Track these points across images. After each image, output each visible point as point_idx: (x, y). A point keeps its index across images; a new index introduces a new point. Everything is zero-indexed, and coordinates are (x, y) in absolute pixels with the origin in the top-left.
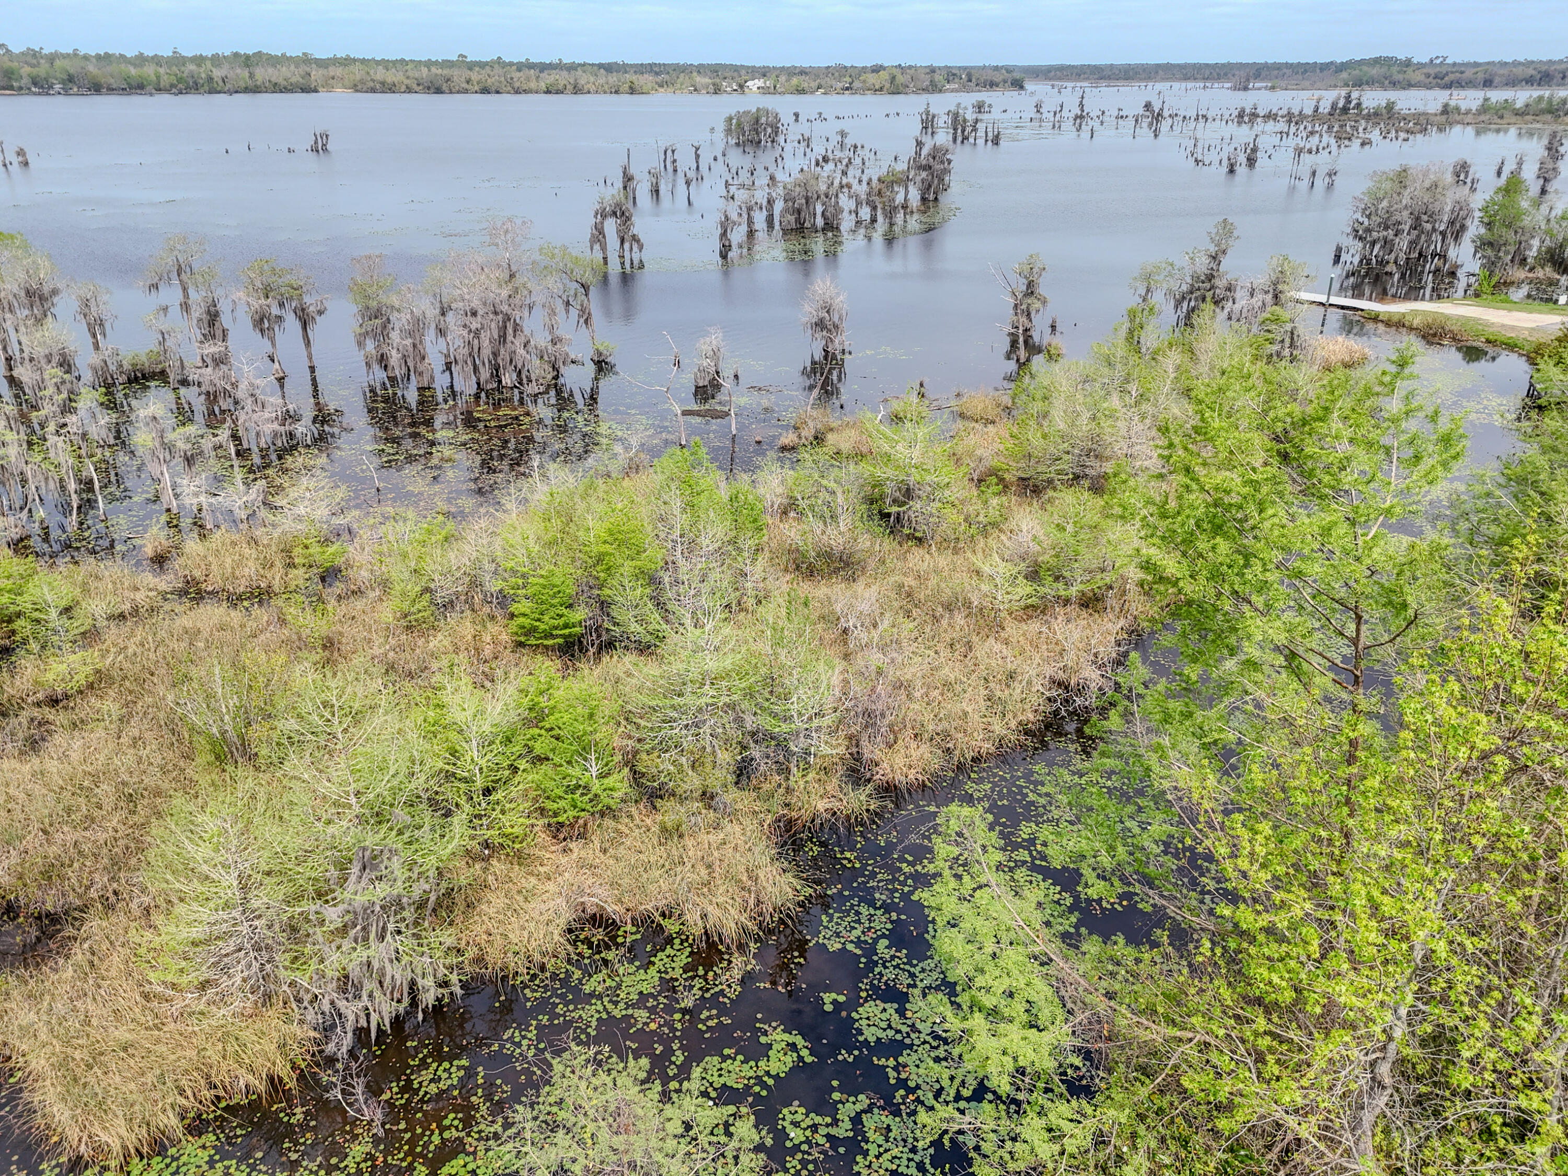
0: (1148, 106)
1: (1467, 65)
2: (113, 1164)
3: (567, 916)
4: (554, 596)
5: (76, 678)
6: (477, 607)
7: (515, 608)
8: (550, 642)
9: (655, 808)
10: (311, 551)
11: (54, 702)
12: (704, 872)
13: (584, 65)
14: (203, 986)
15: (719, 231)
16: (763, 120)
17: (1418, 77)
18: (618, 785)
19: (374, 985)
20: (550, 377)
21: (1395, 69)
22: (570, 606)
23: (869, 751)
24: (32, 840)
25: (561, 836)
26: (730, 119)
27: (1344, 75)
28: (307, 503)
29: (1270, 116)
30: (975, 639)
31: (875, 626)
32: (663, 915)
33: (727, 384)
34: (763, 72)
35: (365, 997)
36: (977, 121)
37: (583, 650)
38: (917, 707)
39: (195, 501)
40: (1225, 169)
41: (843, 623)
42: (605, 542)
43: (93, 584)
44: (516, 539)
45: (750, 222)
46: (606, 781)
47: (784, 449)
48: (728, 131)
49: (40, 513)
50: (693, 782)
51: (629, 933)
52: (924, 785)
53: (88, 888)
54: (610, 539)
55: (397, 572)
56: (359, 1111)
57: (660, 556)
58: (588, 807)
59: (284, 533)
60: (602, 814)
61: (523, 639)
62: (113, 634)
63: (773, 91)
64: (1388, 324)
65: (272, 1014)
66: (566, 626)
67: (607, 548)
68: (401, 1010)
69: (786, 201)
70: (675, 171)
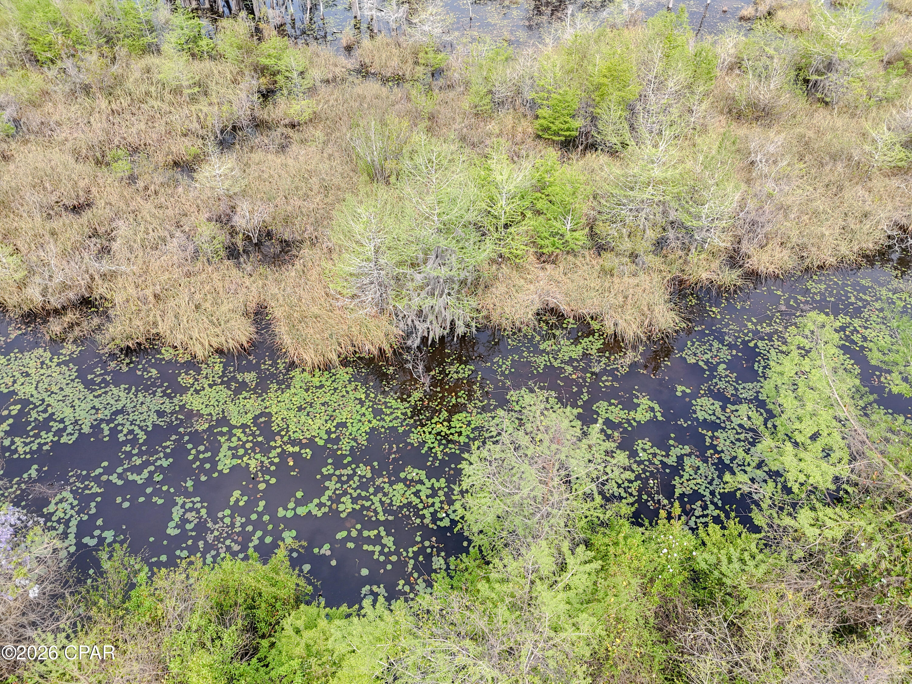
2: (308, 369)
3: (537, 306)
4: (565, 109)
5: (304, 114)
6: (517, 107)
7: (540, 112)
8: (556, 138)
9: (600, 255)
10: (429, 56)
11: (293, 126)
12: (621, 299)
14: (354, 297)
18: (581, 238)
19: (433, 318)
22: (573, 116)
23: (745, 247)
24: (280, 201)
25: (542, 259)
28: (430, 23)
30: (847, 184)
31: (775, 162)
32: (592, 318)
35: (428, 322)
37: (575, 147)
38: (789, 224)
39: (370, 13)
41: (752, 157)
42: (605, 76)
43: (315, 59)
44: (547, 66)
46: (574, 233)
47: (741, 19)
49: (291, 10)
50: (627, 245)
51: (571, 322)
52: (778, 277)
53: (304, 232)
54: (608, 74)
55: (476, 78)
56: (419, 377)
57: (637, 91)
58: (561, 247)
59: (415, 42)
60: (568, 253)
61: (540, 133)
62: (323, 90)
65: (384, 318)
66: (568, 130)
67: (605, 81)
68: (445, 333)
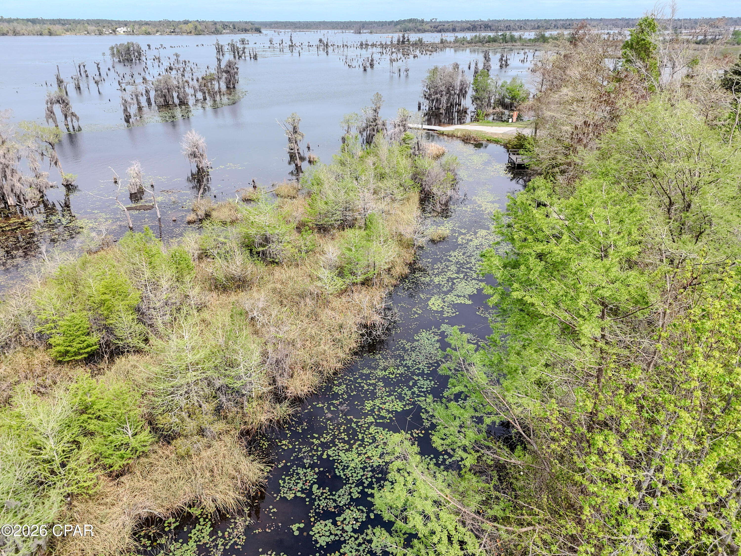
0: (320, 41)
1: (445, 22)
3: (130, 524)
4: (77, 330)
6: (24, 343)
7: (51, 341)
8: (80, 357)
9: (170, 443)
13: (17, 19)
15: (123, 108)
16: (132, 49)
17: (427, 27)
18: (147, 438)
20: (38, 197)
21: (418, 24)
22: (88, 334)
23: (281, 382)
26: (112, 48)
27: (399, 27)
29: (373, 45)
30: (319, 310)
31: (269, 313)
32: (190, 506)
33: (148, 190)
34: (125, 24)
36: (244, 48)
37: (101, 357)
40: (362, 69)
41: (251, 315)
42: (104, 293)
45: (139, 103)
46: (138, 437)
47: (189, 223)
48: (113, 54)
50: (192, 425)
52: (313, 394)
54: (106, 291)
60: (139, 457)
61: (61, 359)
63: (132, 33)
64: (448, 136)
66: (88, 346)
67: (107, 297)
69: (156, 91)
70: (87, 76)
